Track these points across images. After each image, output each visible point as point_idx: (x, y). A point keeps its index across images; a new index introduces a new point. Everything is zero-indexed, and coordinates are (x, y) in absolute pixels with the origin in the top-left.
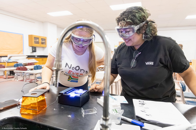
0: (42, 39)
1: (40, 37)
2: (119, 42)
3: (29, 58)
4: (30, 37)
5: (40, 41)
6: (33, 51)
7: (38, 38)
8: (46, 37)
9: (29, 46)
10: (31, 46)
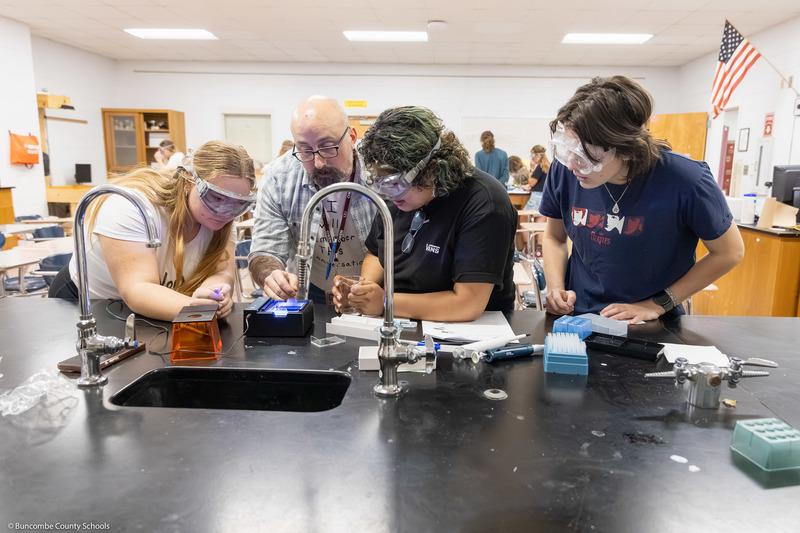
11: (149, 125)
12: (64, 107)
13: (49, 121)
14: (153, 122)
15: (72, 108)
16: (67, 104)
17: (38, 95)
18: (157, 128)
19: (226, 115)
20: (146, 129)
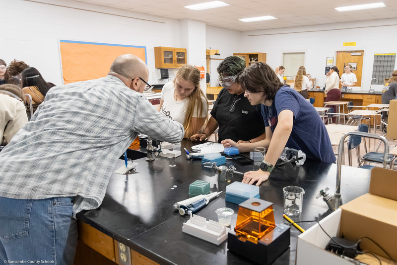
0: (178, 53)
1: (175, 49)
2: (337, 52)
3: (156, 90)
4: (158, 50)
5: (175, 57)
6: (163, 76)
7: (171, 53)
8: (186, 49)
9: (156, 67)
10: (159, 68)
11: (251, 60)
12: (216, 54)
13: (211, 60)
14: (252, 58)
15: (219, 55)
16: (218, 53)
17: (207, 50)
18: (254, 61)
19: (284, 54)
20: (250, 62)
